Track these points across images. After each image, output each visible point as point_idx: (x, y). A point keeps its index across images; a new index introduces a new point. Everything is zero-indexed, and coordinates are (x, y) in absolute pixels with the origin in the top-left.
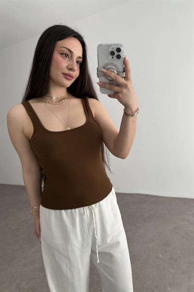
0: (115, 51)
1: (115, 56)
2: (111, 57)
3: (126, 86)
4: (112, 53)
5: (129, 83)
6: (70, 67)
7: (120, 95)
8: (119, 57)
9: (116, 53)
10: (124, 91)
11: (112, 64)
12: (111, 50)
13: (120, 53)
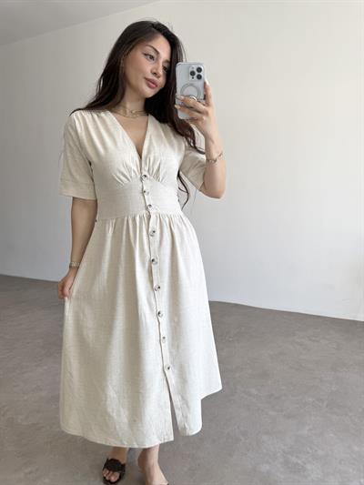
0: (195, 70)
1: (195, 77)
2: (191, 77)
3: (206, 113)
4: (193, 73)
5: (210, 110)
6: (154, 71)
7: (200, 123)
8: (199, 77)
9: (197, 73)
10: (204, 118)
11: (192, 85)
12: (191, 70)
13: (201, 74)
